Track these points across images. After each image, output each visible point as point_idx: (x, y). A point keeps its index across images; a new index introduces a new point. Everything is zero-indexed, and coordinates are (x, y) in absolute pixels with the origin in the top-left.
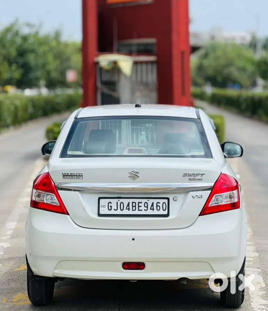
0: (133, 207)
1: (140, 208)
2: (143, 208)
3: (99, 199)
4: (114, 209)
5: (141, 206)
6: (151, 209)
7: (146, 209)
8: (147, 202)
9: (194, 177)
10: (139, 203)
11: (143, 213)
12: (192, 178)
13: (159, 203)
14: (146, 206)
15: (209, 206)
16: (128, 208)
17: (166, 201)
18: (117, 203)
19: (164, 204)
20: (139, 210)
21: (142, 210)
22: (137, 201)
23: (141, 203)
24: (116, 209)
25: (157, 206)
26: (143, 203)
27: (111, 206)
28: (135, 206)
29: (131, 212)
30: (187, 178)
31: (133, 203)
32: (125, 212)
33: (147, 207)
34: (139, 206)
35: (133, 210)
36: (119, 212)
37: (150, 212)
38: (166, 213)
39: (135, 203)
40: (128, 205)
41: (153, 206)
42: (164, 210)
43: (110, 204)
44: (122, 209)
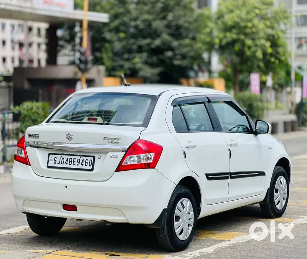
0: (70, 162)
1: (74, 163)
2: (76, 163)
3: (49, 154)
4: (58, 163)
5: (75, 162)
6: (81, 164)
7: (78, 164)
8: (80, 158)
9: (112, 141)
10: (74, 159)
11: (76, 167)
12: (110, 141)
13: (88, 160)
14: (78, 161)
15: (123, 164)
16: (66, 162)
17: (92, 159)
18: (60, 158)
19: (91, 161)
20: (73, 165)
21: (75, 165)
22: (73, 157)
23: (76, 159)
24: (59, 163)
25: (86, 162)
26: (77, 160)
27: (56, 161)
28: (71, 162)
29: (68, 166)
30: (107, 141)
31: (70, 159)
32: (65, 165)
33: (79, 163)
34: (74, 162)
35: (69, 164)
36: (60, 165)
37: (80, 167)
38: (90, 168)
39: (72, 159)
40: (67, 160)
41: (83, 162)
42: (90, 166)
43: (56, 159)
44: (62, 163)
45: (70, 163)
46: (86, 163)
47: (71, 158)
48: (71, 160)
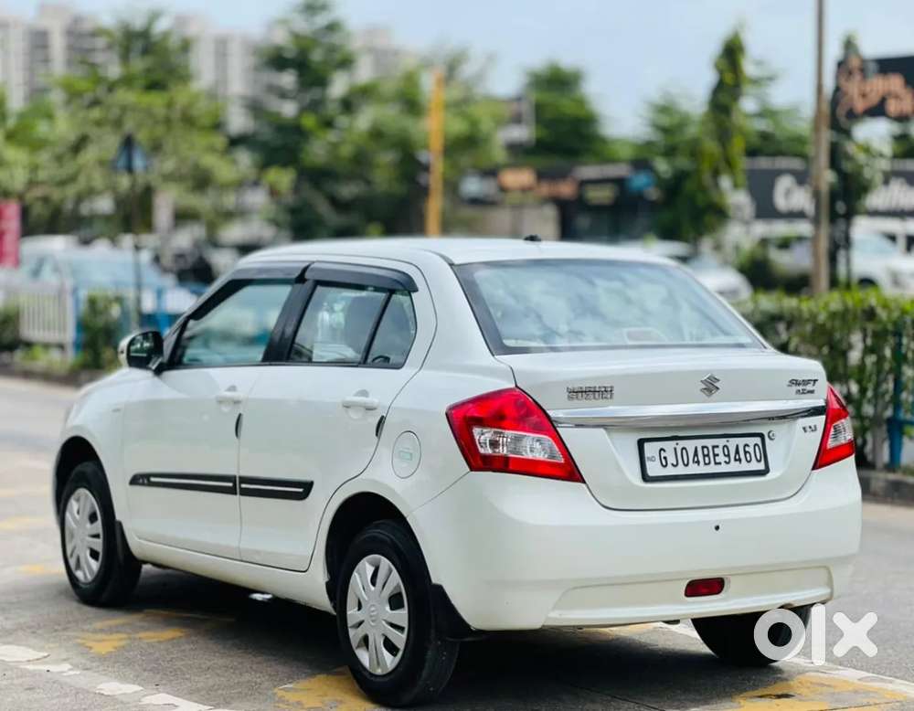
0: (704, 456)
1: (718, 459)
2: (721, 458)
3: (641, 443)
4: (673, 465)
5: (718, 455)
6: (736, 460)
7: (727, 459)
8: (728, 444)
9: (804, 387)
10: (714, 447)
11: (723, 468)
12: (800, 388)
13: (748, 446)
14: (726, 453)
15: (828, 446)
16: (696, 459)
17: (758, 440)
18: (675, 449)
19: (757, 448)
20: (716, 463)
21: (720, 463)
22: (709, 443)
23: (717, 447)
24: (675, 463)
25: (746, 452)
26: (721, 448)
27: (665, 458)
28: (708, 455)
29: (702, 469)
31: (703, 447)
32: (693, 469)
33: (728, 456)
34: (715, 455)
35: (706, 464)
36: (681, 470)
37: (734, 467)
38: (761, 466)
39: (707, 448)
40: (696, 454)
41: (737, 452)
42: (759, 461)
43: (663, 454)
44: (686, 462)
45: (707, 459)
46: (748, 455)
47: (704, 444)
48: (705, 450)
